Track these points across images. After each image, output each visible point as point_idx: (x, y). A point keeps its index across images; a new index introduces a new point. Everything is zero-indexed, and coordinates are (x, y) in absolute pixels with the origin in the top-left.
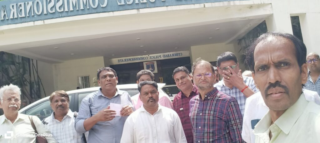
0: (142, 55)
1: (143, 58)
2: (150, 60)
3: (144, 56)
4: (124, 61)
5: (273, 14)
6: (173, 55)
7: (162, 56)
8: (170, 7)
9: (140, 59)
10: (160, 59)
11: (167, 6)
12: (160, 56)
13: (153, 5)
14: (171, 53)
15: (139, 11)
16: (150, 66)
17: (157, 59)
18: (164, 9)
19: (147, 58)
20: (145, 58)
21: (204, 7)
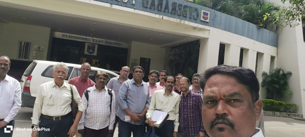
0: (86, 36)
1: (86, 39)
2: (93, 42)
3: (88, 37)
4: (68, 37)
5: (208, 38)
6: (114, 43)
7: (104, 42)
8: (137, 10)
9: (83, 39)
10: (102, 43)
11: (135, 9)
13: (124, 5)
14: (113, 41)
15: (112, 6)
16: (91, 48)
17: (99, 43)
18: (132, 10)
19: (90, 40)
20: (88, 39)
21: (163, 18)
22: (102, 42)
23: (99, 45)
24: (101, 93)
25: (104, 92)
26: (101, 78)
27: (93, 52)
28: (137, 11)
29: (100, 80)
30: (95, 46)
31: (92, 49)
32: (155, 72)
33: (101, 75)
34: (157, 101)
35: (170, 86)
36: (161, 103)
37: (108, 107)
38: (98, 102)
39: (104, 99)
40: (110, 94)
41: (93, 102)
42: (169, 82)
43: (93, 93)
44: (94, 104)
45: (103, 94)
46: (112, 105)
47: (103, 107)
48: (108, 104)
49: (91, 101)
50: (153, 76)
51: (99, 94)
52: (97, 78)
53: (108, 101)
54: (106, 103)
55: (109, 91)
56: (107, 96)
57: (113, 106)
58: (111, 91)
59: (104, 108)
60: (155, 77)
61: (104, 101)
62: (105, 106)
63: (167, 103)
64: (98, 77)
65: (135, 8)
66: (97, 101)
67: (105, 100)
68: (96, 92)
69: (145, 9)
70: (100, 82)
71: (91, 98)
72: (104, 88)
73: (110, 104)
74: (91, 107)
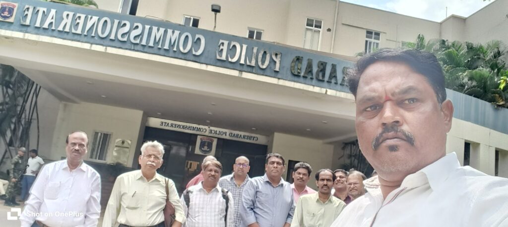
0: (199, 124)
1: (199, 129)
2: (210, 135)
3: (201, 126)
4: (170, 125)
6: (244, 137)
7: (228, 134)
8: (282, 80)
9: (194, 129)
10: (224, 137)
11: (279, 79)
12: (226, 133)
13: (261, 72)
14: (242, 133)
15: (241, 74)
16: (206, 144)
17: (220, 136)
18: (274, 81)
19: (204, 131)
20: (202, 130)
21: (326, 93)
22: (224, 135)
23: (219, 139)
24: (210, 196)
25: (215, 193)
26: (211, 170)
27: (208, 150)
28: (282, 82)
29: (209, 173)
30: (212, 141)
31: (208, 146)
32: (304, 166)
33: (211, 165)
34: (304, 213)
35: (325, 186)
36: (312, 215)
37: (221, 219)
38: (204, 210)
39: (215, 205)
40: (226, 197)
41: (197, 210)
42: (323, 180)
43: (197, 194)
44: (198, 212)
45: (214, 196)
46: (228, 217)
47: (213, 218)
48: (221, 215)
49: (194, 207)
50: (300, 174)
51: (206, 196)
52: (204, 170)
53: (222, 210)
54: (218, 212)
55: (223, 191)
56: (219, 201)
57: (230, 219)
58: (227, 192)
59: (215, 220)
60: (304, 174)
61: (215, 208)
62: (216, 218)
63: (323, 216)
64: (206, 169)
65: (280, 77)
66: (203, 208)
67: (217, 206)
68: (202, 193)
69: (296, 79)
70: (209, 177)
71: (194, 203)
72: (214, 186)
73: (225, 214)
74: (193, 217)
